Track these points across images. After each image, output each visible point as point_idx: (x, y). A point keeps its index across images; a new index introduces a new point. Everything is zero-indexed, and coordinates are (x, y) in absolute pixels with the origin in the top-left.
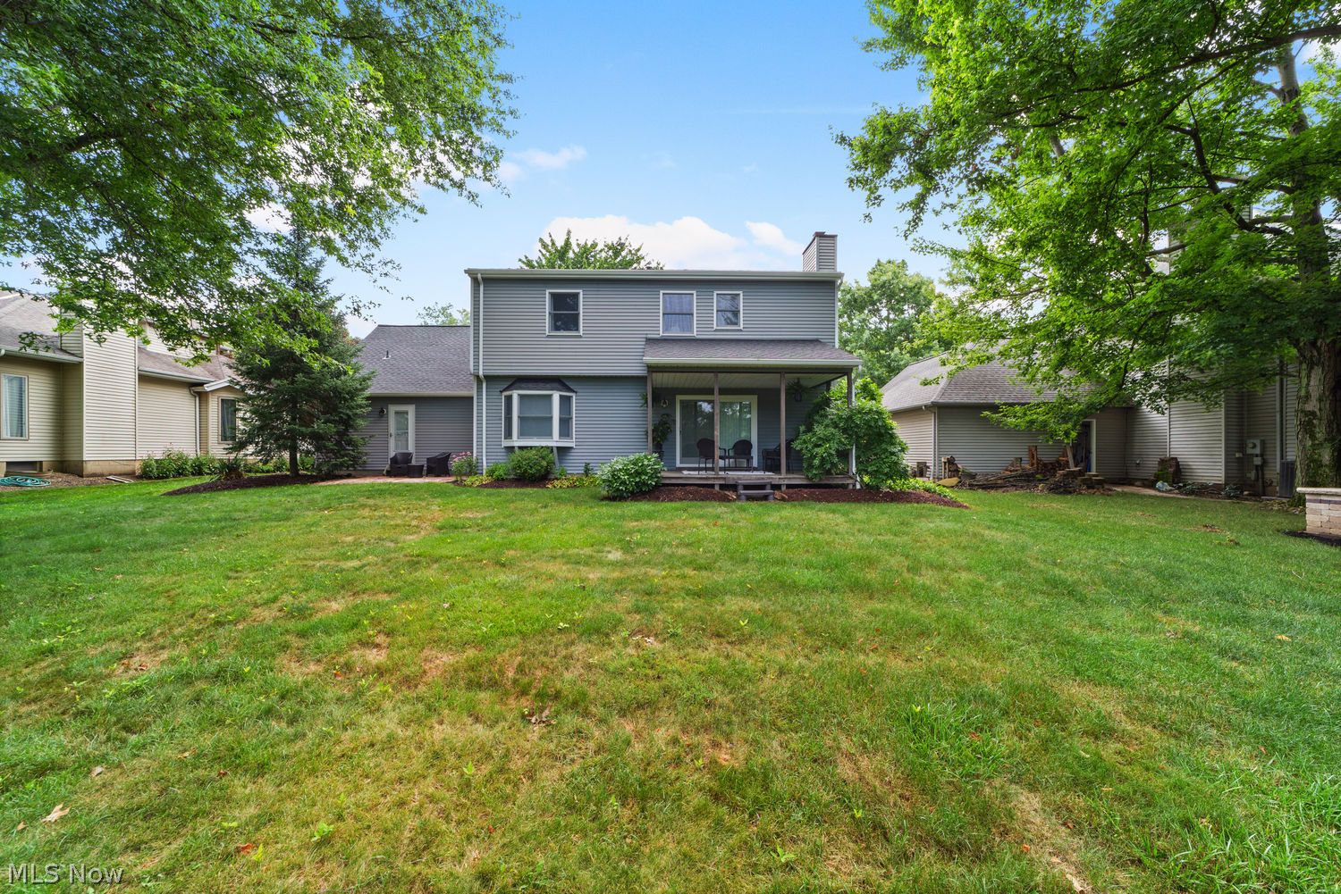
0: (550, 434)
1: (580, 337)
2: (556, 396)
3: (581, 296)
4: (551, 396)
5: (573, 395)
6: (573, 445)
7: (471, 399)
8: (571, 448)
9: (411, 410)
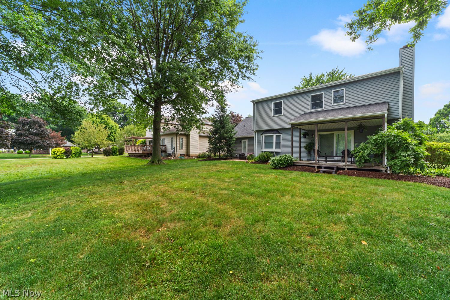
0: (272, 148)
1: (282, 116)
2: (275, 136)
3: (283, 102)
4: (273, 136)
5: (281, 135)
6: (281, 151)
7: (254, 137)
8: (280, 152)
9: (247, 141)
